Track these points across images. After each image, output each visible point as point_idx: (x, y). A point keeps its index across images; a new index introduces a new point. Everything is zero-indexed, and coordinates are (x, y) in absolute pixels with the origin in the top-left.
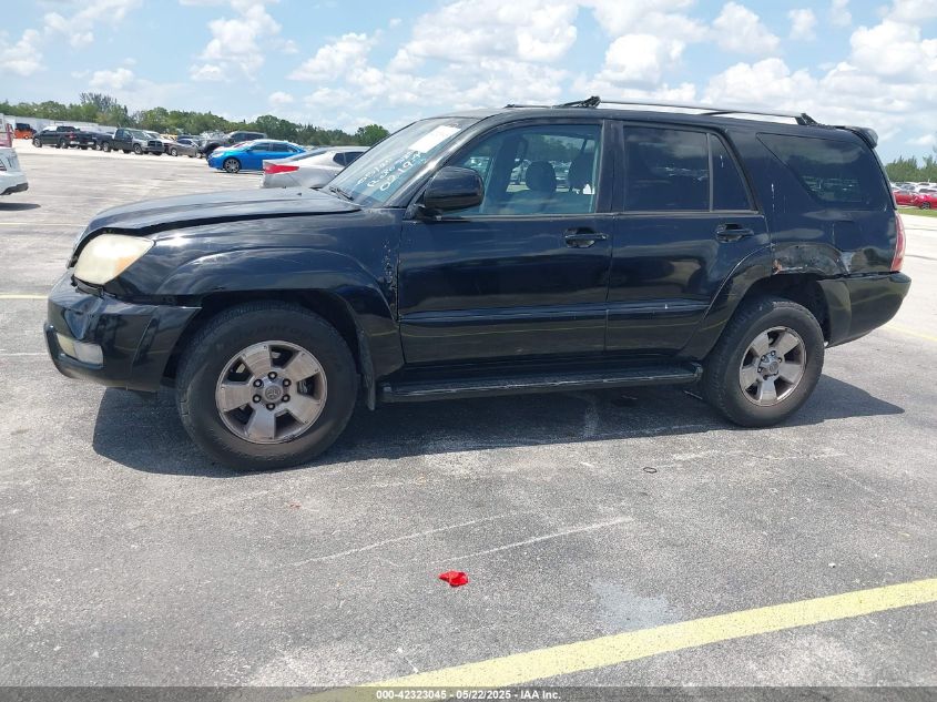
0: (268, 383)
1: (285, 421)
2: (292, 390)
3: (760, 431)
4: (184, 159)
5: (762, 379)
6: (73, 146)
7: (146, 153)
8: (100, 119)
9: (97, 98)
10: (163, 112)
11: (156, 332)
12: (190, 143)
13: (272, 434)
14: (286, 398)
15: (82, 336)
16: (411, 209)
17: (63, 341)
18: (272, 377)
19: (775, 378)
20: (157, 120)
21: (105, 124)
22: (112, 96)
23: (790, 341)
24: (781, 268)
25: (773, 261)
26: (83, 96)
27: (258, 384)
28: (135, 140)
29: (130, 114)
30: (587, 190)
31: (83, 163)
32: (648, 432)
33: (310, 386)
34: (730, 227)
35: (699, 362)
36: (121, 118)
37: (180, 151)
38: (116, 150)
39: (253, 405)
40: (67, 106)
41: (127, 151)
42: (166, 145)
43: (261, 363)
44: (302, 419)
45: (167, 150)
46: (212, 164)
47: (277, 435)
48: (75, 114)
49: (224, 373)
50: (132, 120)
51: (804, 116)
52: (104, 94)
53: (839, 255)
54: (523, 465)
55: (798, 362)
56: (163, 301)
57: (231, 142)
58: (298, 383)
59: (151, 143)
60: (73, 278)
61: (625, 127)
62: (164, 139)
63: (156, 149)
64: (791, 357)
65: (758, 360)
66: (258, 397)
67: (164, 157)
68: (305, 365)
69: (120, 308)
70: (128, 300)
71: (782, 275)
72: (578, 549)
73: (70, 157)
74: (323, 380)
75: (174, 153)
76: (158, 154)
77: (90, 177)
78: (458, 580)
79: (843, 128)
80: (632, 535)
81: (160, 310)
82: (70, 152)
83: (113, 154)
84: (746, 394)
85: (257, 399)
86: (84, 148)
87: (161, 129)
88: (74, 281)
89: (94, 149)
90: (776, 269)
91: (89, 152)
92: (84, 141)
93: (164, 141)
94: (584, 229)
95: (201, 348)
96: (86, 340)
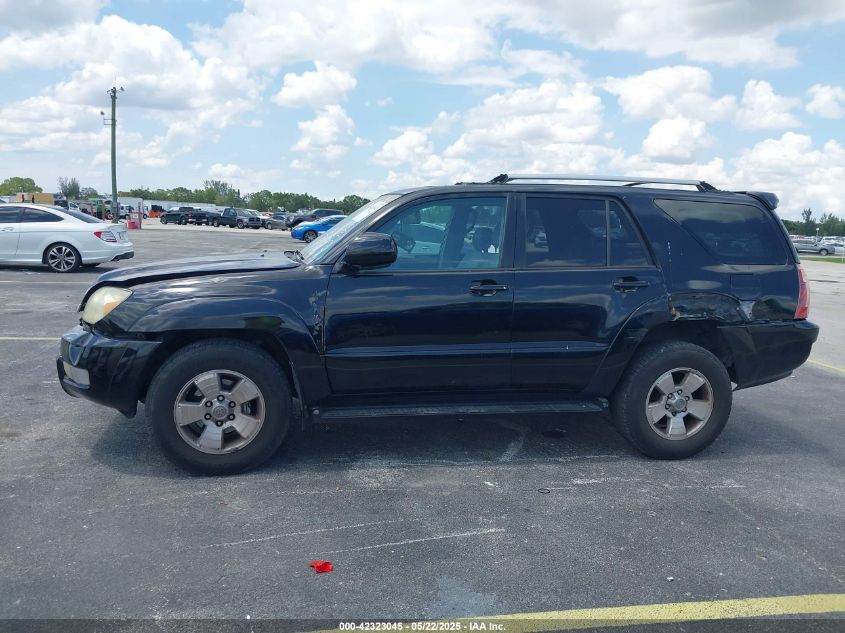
0: (216, 404)
1: (230, 436)
2: (237, 411)
3: (670, 463)
4: (278, 232)
5: (670, 414)
6: (191, 223)
7: (248, 227)
8: (218, 201)
9: (217, 184)
10: (268, 193)
11: (135, 358)
12: (282, 219)
13: (219, 444)
14: (231, 417)
15: (76, 362)
16: (337, 267)
17: (67, 367)
18: (221, 399)
19: (684, 414)
20: (261, 201)
21: (222, 204)
22: (228, 182)
23: (695, 380)
24: (679, 315)
25: (670, 309)
26: (207, 182)
27: (209, 404)
28: (239, 217)
29: (241, 196)
30: (492, 250)
31: (191, 236)
32: (560, 460)
33: (252, 408)
34: (626, 279)
35: (605, 397)
36: (234, 199)
37: (274, 226)
38: (224, 225)
39: (206, 422)
40: (193, 191)
41: (232, 226)
42: (264, 221)
43: (212, 388)
44: (244, 435)
45: (264, 224)
46: (294, 236)
47: (224, 446)
48: (199, 197)
49: (181, 394)
50: (244, 201)
51: (703, 184)
52: (222, 181)
53: (738, 304)
54: (430, 482)
55: (707, 399)
56: (135, 336)
57: (313, 217)
58: (242, 405)
59: (251, 219)
60: (81, 320)
61: (527, 198)
62: (262, 216)
63: (256, 224)
64: (699, 394)
65: (664, 398)
66: (208, 416)
67: (262, 231)
68: (248, 389)
69: (103, 341)
70: (111, 335)
71: (681, 322)
72: (442, 551)
73: (186, 231)
74: (262, 401)
75: (269, 226)
76: (257, 227)
77: (193, 247)
78: (323, 568)
79: (744, 193)
80: (496, 543)
81: (135, 344)
82: (189, 227)
83: (221, 229)
84: (654, 428)
85: (208, 417)
86: (200, 224)
87: (262, 208)
88: (82, 322)
89: (207, 224)
90: (675, 316)
91: (203, 227)
92: (200, 218)
93: (261, 217)
94: (488, 281)
95: (163, 375)
96: (79, 365)
